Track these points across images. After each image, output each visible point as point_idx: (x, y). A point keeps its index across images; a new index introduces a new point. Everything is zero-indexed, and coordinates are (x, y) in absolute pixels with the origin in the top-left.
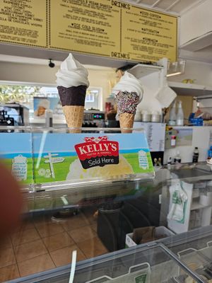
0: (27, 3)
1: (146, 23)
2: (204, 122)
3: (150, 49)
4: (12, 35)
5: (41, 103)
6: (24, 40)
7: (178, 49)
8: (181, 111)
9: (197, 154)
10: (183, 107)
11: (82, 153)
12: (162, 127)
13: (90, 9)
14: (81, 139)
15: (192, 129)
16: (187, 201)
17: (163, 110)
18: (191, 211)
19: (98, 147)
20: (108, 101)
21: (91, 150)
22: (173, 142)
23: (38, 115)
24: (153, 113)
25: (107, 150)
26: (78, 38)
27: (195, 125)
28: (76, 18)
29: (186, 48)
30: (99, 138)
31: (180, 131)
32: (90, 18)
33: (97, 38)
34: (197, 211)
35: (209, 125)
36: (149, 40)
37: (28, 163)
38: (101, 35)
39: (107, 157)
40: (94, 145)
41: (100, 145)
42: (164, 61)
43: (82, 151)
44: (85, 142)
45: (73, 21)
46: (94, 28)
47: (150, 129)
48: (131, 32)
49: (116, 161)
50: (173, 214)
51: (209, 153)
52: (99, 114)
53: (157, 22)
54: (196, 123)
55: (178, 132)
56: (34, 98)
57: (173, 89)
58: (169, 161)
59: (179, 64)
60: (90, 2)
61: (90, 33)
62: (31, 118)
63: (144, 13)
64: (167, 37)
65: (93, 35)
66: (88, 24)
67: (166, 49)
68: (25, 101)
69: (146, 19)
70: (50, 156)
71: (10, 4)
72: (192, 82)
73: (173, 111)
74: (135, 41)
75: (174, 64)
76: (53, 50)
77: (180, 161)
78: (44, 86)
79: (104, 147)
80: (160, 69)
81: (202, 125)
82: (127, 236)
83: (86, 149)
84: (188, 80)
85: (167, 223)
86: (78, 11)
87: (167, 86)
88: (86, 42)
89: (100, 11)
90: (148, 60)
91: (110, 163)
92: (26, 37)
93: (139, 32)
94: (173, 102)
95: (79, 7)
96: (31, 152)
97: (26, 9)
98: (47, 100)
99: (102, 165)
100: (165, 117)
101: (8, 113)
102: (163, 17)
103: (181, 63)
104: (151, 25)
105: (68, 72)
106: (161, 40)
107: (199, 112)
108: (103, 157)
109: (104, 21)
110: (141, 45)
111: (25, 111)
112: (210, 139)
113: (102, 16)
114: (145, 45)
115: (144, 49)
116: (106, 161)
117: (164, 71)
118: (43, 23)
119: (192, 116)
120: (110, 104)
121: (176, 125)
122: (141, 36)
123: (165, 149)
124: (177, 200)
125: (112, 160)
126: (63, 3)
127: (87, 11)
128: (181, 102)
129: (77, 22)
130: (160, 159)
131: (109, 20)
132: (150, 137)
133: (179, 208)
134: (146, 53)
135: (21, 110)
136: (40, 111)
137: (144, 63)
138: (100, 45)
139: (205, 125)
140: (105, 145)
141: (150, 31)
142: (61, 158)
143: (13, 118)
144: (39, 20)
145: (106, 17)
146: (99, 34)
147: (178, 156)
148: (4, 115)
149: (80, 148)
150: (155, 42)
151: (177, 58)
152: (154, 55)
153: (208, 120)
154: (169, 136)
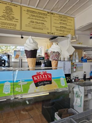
0: (12, 13)
1: (61, 20)
2: (88, 61)
3: (63, 30)
4: (6, 26)
5: (17, 53)
6: (11, 28)
7: (75, 31)
8: (77, 56)
9: (85, 75)
10: (78, 54)
11: (35, 80)
12: (70, 63)
13: (38, 15)
14: (35, 73)
15: (82, 64)
16: (82, 96)
17: (69, 56)
18: (84, 101)
19: (42, 76)
20: (46, 52)
21: (39, 78)
22: (75, 70)
23: (16, 58)
24: (65, 57)
25: (46, 77)
26: (33, 27)
27: (84, 62)
28: (32, 19)
29: (78, 30)
30: (43, 72)
31: (77, 65)
32: (38, 18)
33: (41, 26)
34: (87, 101)
35: (90, 62)
36: (63, 27)
37: (11, 85)
38: (43, 25)
39: (47, 81)
40: (41, 76)
41: (43, 75)
42: (69, 36)
43: (35, 78)
44: (37, 74)
45: (32, 20)
46: (40, 23)
47: (64, 64)
48: (55, 24)
49: (51, 83)
50: (76, 103)
51: (90, 74)
52: (42, 58)
53: (66, 20)
54: (84, 61)
55: (76, 65)
56: (14, 51)
57: (74, 47)
58: (73, 78)
59: (75, 37)
60: (38, 12)
61: (38, 24)
62: (13, 60)
63: (60, 16)
64: (70, 26)
65: (40, 25)
66: (37, 21)
67: (70, 30)
68: (10, 52)
69: (61, 19)
70: (21, 82)
71: (6, 13)
72: (82, 44)
73: (74, 56)
74: (57, 27)
75: (73, 36)
76: (23, 32)
77: (78, 78)
78: (18, 46)
79: (45, 76)
80: (68, 39)
81: (87, 62)
82: (55, 114)
83: (37, 78)
84: (80, 43)
85: (73, 107)
86: (33, 16)
87: (71, 46)
88: (36, 28)
89: (42, 16)
90: (63, 35)
91: (48, 84)
92: (12, 26)
93: (59, 24)
94: (74, 52)
95: (34, 14)
96: (12, 80)
97: (12, 15)
98: (20, 52)
99: (44, 85)
100: (71, 59)
101: (3, 58)
102: (68, 18)
103: (76, 36)
104: (63, 21)
105: (29, 44)
106: (68, 27)
107: (85, 56)
108: (45, 81)
109: (44, 20)
110: (60, 29)
111: (10, 56)
112: (91, 68)
113: (43, 18)
114: (61, 29)
115: (61, 30)
116: (46, 83)
117: (69, 39)
118: (19, 21)
119: (82, 58)
120: (47, 53)
121: (75, 62)
122: (59, 26)
123: (71, 72)
124: (78, 96)
125: (49, 82)
126: (27, 13)
127: (37, 16)
128: (77, 52)
129: (33, 20)
130: (69, 77)
131: (46, 19)
132: (64, 67)
133: (79, 100)
134: (62, 32)
135: (9, 56)
136: (17, 57)
137: (61, 37)
138: (42, 29)
139: (88, 62)
140: (45, 75)
141: (63, 23)
142: (26, 82)
143: (5, 60)
144: (17, 20)
145: (45, 18)
146: (42, 25)
147: (77, 75)
148: (1, 58)
149: (34, 77)
150: (65, 28)
151: (75, 34)
152: (65, 33)
153: (89, 60)
154: (73, 67)
